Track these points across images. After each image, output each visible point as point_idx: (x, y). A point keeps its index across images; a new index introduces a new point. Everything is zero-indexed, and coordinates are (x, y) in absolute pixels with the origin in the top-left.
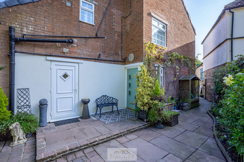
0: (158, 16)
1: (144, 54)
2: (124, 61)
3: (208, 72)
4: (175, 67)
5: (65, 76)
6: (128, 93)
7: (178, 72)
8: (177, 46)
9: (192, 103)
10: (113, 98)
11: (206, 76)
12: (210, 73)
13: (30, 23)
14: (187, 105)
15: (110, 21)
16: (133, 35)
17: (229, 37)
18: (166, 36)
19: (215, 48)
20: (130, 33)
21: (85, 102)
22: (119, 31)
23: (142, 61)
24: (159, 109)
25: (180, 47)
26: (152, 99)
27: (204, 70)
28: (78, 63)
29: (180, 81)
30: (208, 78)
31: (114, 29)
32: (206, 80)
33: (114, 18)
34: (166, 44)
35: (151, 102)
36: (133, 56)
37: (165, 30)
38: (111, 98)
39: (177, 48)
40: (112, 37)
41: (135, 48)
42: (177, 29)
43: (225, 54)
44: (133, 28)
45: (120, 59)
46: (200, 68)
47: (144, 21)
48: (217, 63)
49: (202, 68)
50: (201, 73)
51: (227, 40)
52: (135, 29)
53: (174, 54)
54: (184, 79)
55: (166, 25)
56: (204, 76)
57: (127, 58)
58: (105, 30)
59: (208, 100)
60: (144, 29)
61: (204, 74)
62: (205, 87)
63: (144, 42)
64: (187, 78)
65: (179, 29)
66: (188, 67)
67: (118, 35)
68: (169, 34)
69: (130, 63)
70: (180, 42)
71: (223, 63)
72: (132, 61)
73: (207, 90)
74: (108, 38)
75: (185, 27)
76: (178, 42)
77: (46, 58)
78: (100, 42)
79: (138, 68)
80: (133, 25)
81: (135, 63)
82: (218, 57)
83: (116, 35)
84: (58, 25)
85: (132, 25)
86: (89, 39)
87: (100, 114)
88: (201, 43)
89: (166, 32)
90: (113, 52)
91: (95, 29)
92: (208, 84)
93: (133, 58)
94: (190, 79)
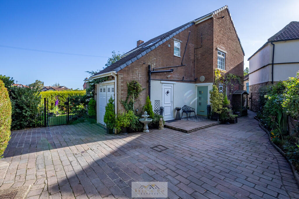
0: (221, 48)
1: (213, 77)
2: (196, 81)
3: (254, 87)
4: (231, 85)
5: (168, 92)
6: (199, 104)
7: (232, 88)
8: (232, 68)
9: (242, 112)
10: (190, 107)
11: (251, 90)
12: (255, 87)
13: (155, 61)
14: (239, 113)
15: (188, 52)
16: (204, 63)
17: (271, 62)
18: (225, 62)
19: (260, 68)
20: (201, 61)
21: (178, 109)
22: (193, 59)
23: (212, 82)
24: (228, 112)
25: (233, 68)
26: (223, 107)
27: (250, 85)
28: (173, 84)
29: (233, 95)
30: (253, 92)
31: (190, 58)
32: (252, 93)
33: (190, 50)
34: (225, 68)
35: (223, 108)
36: (204, 78)
37: (225, 58)
38: (189, 107)
39: (231, 70)
40: (189, 64)
41: (205, 72)
42: (232, 55)
43: (268, 75)
44: (204, 58)
45: (193, 80)
46: (246, 83)
47: (214, 55)
48: (262, 80)
49: (248, 82)
50: (247, 87)
51: (269, 64)
52: (206, 59)
53: (231, 75)
54: (237, 94)
55: (225, 53)
56: (249, 89)
57: (198, 79)
58: (186, 59)
59: (253, 111)
60: (214, 60)
61: (250, 88)
62: (250, 100)
63: (214, 69)
64: (238, 93)
65: (233, 54)
66: (238, 83)
67: (192, 62)
68: (227, 60)
69: (200, 82)
70: (234, 64)
71: (266, 81)
72: (203, 81)
73: (253, 103)
74: (187, 65)
75: (237, 52)
76: (232, 65)
77: (161, 82)
78: (184, 68)
79: (208, 86)
80: (204, 55)
81: (205, 83)
82: (262, 76)
83: (191, 62)
84: (165, 60)
85: (202, 55)
86: (178, 67)
87: (187, 117)
88: (248, 59)
89: (225, 59)
90: (189, 74)
91: (181, 60)
92: (254, 97)
93: (204, 79)
94: (242, 93)
